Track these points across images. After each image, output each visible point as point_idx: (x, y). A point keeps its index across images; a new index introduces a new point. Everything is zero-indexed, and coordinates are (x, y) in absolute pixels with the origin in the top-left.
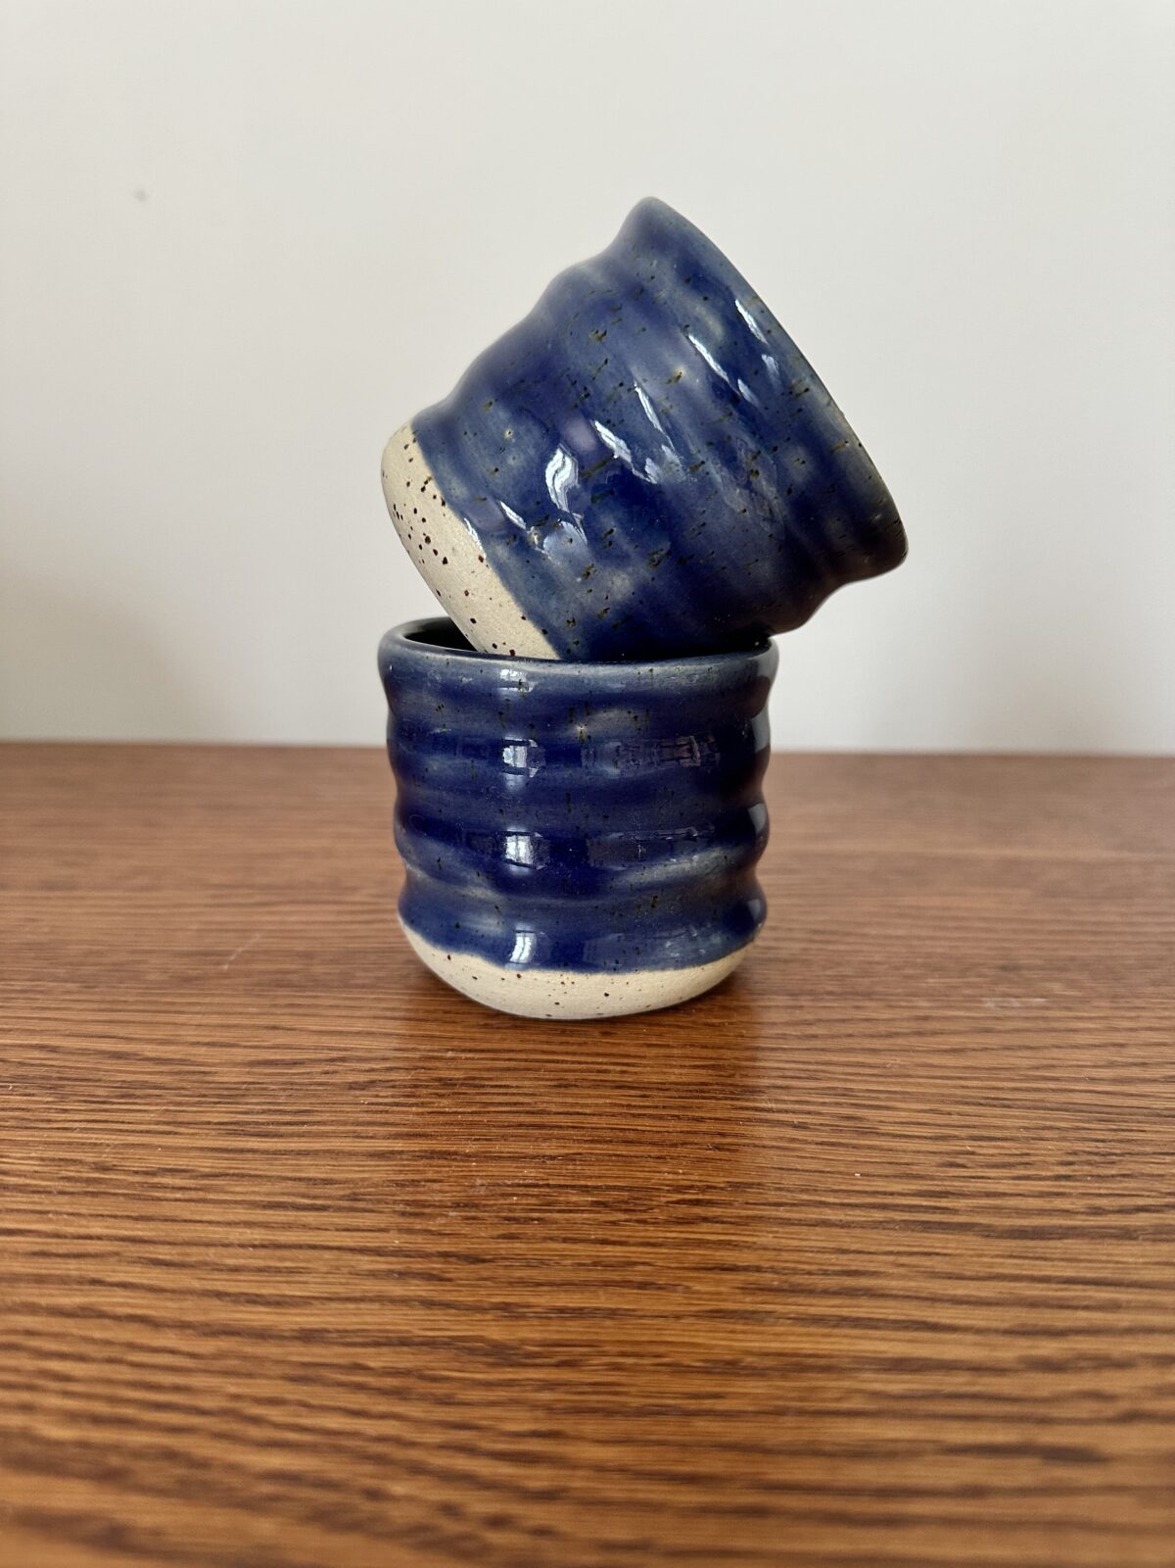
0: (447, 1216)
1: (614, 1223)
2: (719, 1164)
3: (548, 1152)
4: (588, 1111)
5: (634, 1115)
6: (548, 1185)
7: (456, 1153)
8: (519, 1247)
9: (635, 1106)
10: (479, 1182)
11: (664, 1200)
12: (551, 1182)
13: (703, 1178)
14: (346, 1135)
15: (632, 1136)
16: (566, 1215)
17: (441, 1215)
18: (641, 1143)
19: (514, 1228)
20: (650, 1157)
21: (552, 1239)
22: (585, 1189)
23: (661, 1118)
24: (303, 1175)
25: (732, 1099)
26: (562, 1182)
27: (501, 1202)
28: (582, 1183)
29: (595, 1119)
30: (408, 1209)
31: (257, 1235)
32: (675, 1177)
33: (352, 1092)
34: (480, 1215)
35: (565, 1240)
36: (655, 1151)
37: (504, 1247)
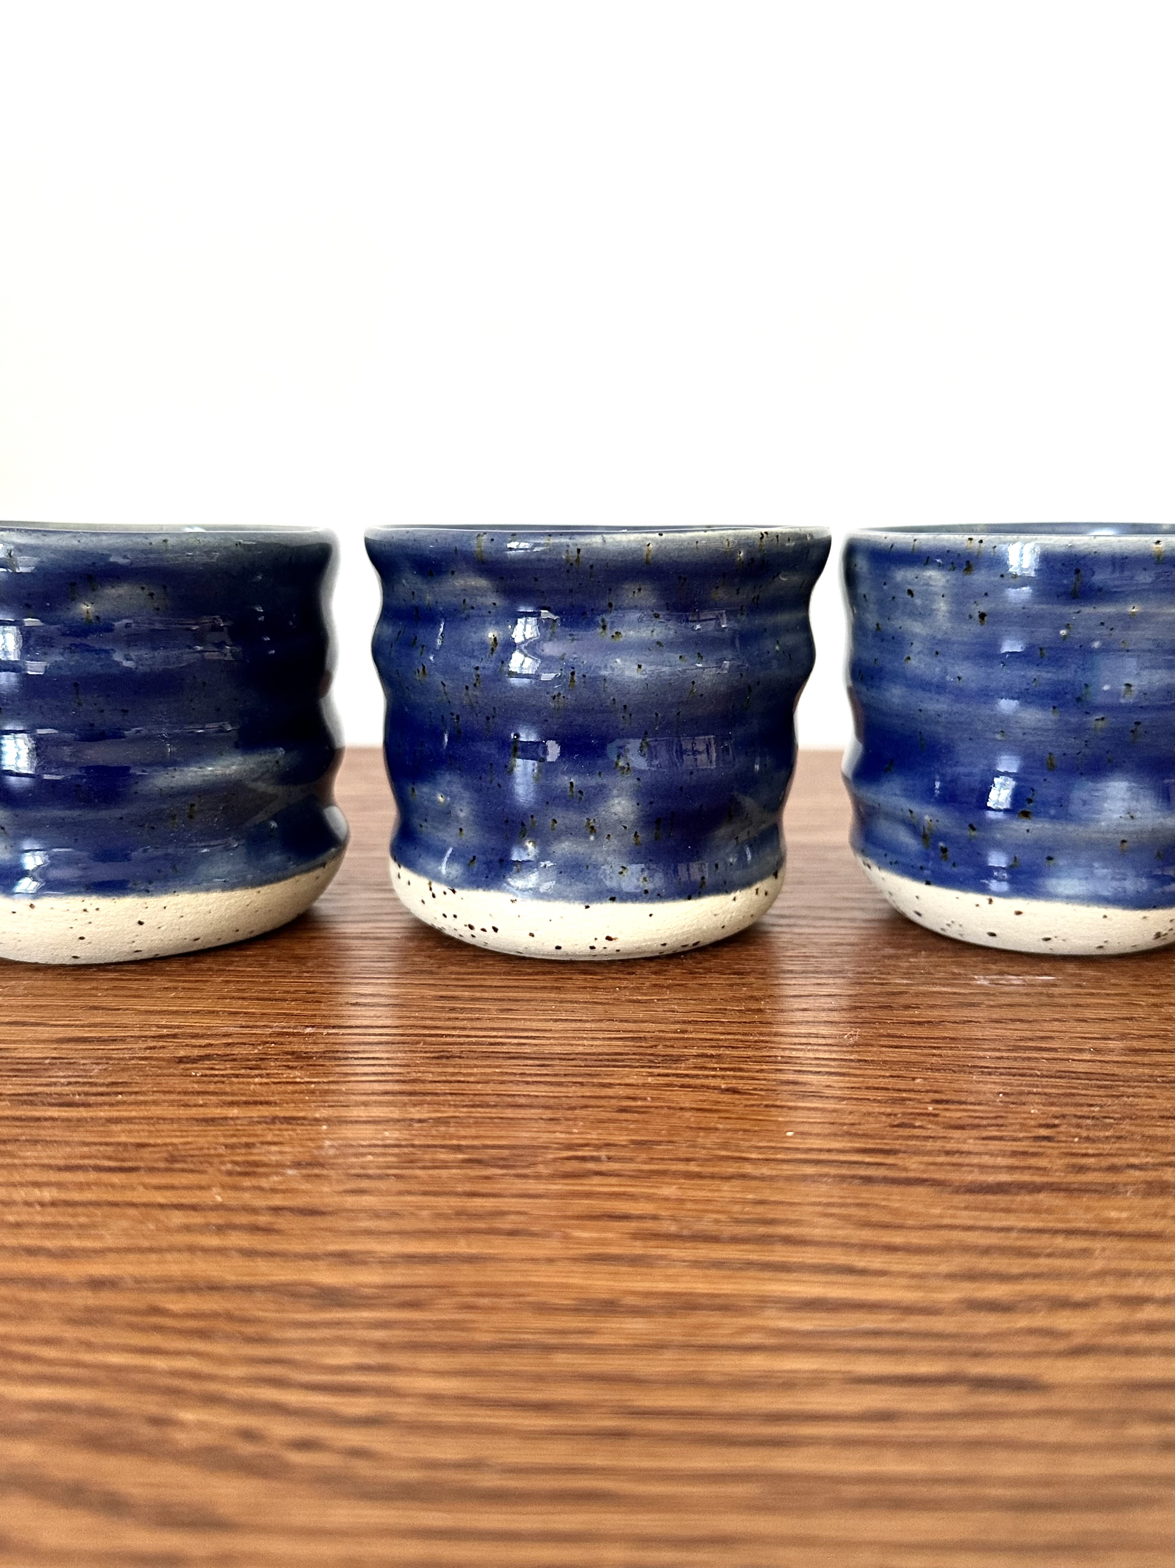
0: (283, 1174)
1: (487, 1178)
2: (624, 1125)
3: (417, 1116)
4: (472, 1079)
5: (527, 1083)
6: (413, 1146)
7: (304, 1118)
8: (367, 1201)
9: (530, 1075)
10: (327, 1143)
11: (551, 1156)
12: (416, 1142)
13: (601, 1137)
14: (171, 1103)
15: (522, 1101)
16: (431, 1172)
17: (277, 1174)
18: (531, 1106)
19: (364, 1184)
20: (542, 1119)
21: (409, 1193)
22: (458, 1148)
23: (560, 1084)
24: (112, 1140)
25: (650, 1067)
26: (430, 1142)
27: (354, 1160)
28: (455, 1142)
29: (479, 1086)
30: (238, 1169)
31: (47, 1194)
32: (568, 1136)
33: (182, 1066)
34: (325, 1172)
35: (425, 1193)
36: (548, 1114)
37: (350, 1201)
